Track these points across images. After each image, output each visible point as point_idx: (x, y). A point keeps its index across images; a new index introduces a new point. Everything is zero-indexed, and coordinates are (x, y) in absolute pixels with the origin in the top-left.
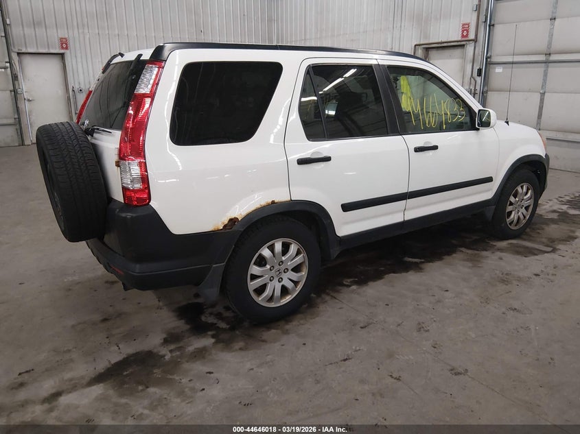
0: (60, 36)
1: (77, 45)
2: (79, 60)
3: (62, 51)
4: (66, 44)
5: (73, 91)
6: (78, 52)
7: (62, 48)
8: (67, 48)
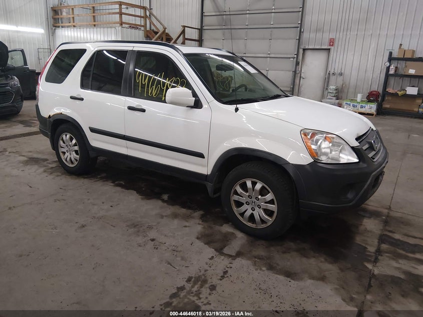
0: (330, 37)
1: (340, 43)
2: (338, 53)
3: (329, 47)
4: (333, 43)
5: (329, 74)
6: (339, 48)
7: (330, 45)
8: (333, 45)
